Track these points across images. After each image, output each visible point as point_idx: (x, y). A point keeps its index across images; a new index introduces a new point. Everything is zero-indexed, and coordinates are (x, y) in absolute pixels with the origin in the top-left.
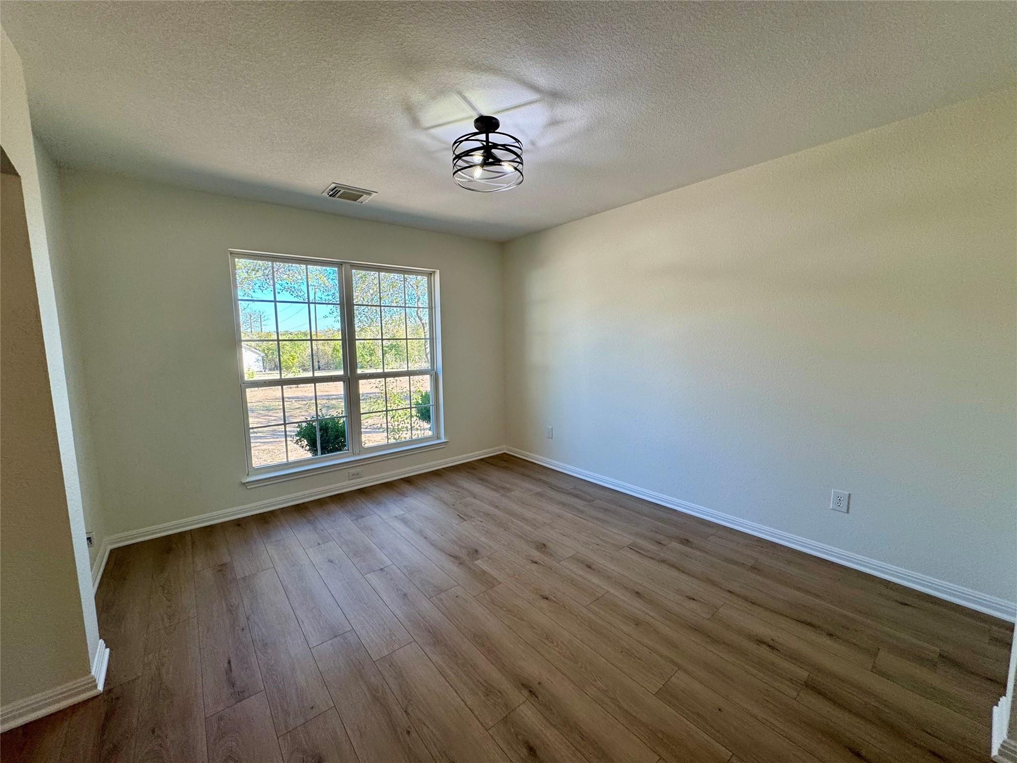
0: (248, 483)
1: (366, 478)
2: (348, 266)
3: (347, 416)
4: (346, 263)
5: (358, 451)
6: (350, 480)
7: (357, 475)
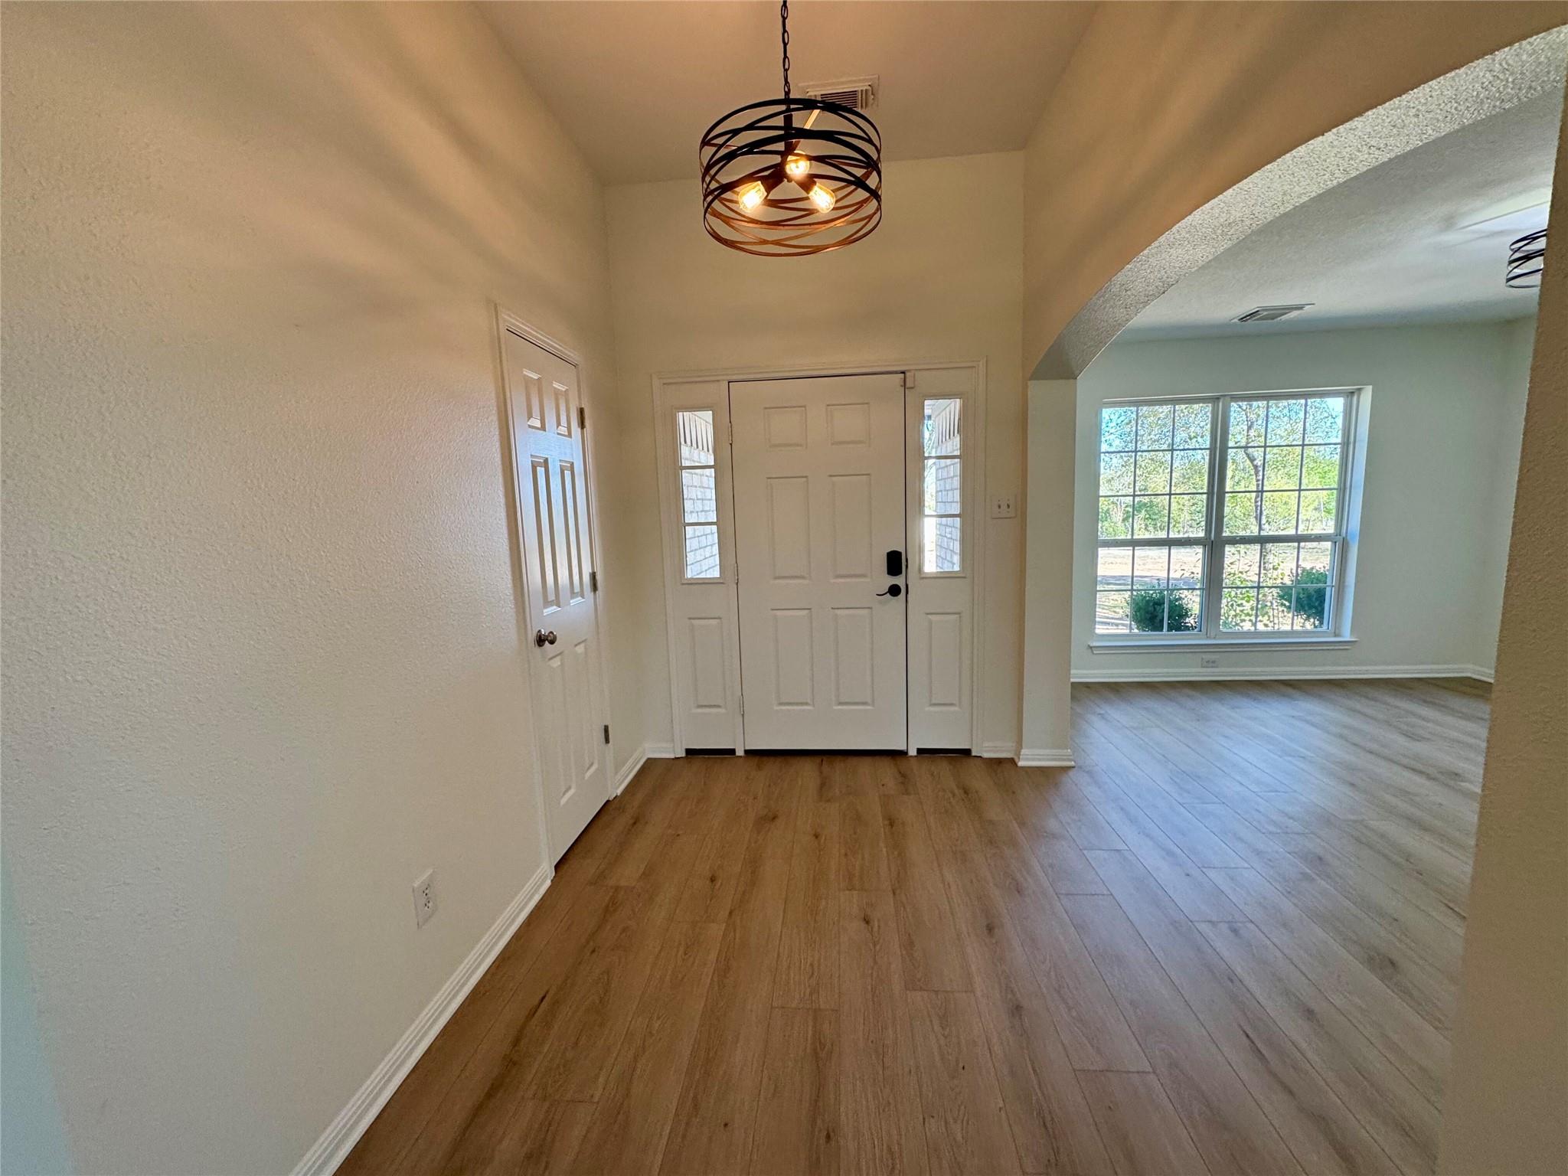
0: (1095, 647)
1: (1223, 669)
2: (1228, 399)
3: (1203, 589)
4: (1225, 396)
5: (1213, 635)
6: (1202, 667)
7: (1213, 664)
